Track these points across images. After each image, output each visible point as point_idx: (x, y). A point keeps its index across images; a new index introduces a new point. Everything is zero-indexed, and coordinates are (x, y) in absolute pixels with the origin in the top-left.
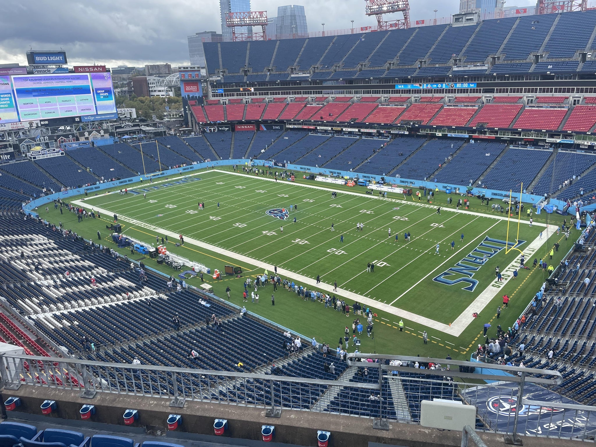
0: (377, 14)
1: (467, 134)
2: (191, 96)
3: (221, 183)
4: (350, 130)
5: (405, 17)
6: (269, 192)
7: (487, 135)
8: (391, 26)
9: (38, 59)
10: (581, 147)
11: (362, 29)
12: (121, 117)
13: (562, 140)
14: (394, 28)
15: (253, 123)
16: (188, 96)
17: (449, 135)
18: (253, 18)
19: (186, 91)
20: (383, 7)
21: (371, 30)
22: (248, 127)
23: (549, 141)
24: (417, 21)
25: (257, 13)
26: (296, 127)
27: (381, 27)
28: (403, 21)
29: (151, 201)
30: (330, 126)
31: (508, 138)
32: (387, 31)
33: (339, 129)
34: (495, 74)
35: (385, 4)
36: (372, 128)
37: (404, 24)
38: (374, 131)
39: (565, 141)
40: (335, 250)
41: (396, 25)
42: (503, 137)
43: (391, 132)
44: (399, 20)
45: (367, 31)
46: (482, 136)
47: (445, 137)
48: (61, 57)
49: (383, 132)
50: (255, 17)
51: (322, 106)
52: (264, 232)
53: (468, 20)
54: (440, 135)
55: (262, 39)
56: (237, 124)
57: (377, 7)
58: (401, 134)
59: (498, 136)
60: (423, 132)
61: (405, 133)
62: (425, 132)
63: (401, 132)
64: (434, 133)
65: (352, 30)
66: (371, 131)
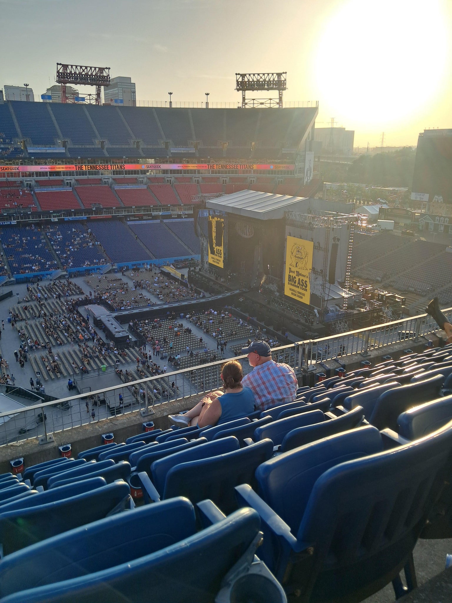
1: (83, 216)
7: (104, 215)
10: (172, 217)
13: (163, 213)
17: (66, 218)
23: (154, 214)
31: (123, 215)
34: (79, 157)
39: (165, 213)
42: (118, 215)
46: (99, 216)
47: (61, 222)
54: (56, 220)
58: (6, 224)
59: (114, 215)
60: (35, 219)
61: (12, 224)
62: (38, 219)
63: (6, 223)
64: (49, 218)
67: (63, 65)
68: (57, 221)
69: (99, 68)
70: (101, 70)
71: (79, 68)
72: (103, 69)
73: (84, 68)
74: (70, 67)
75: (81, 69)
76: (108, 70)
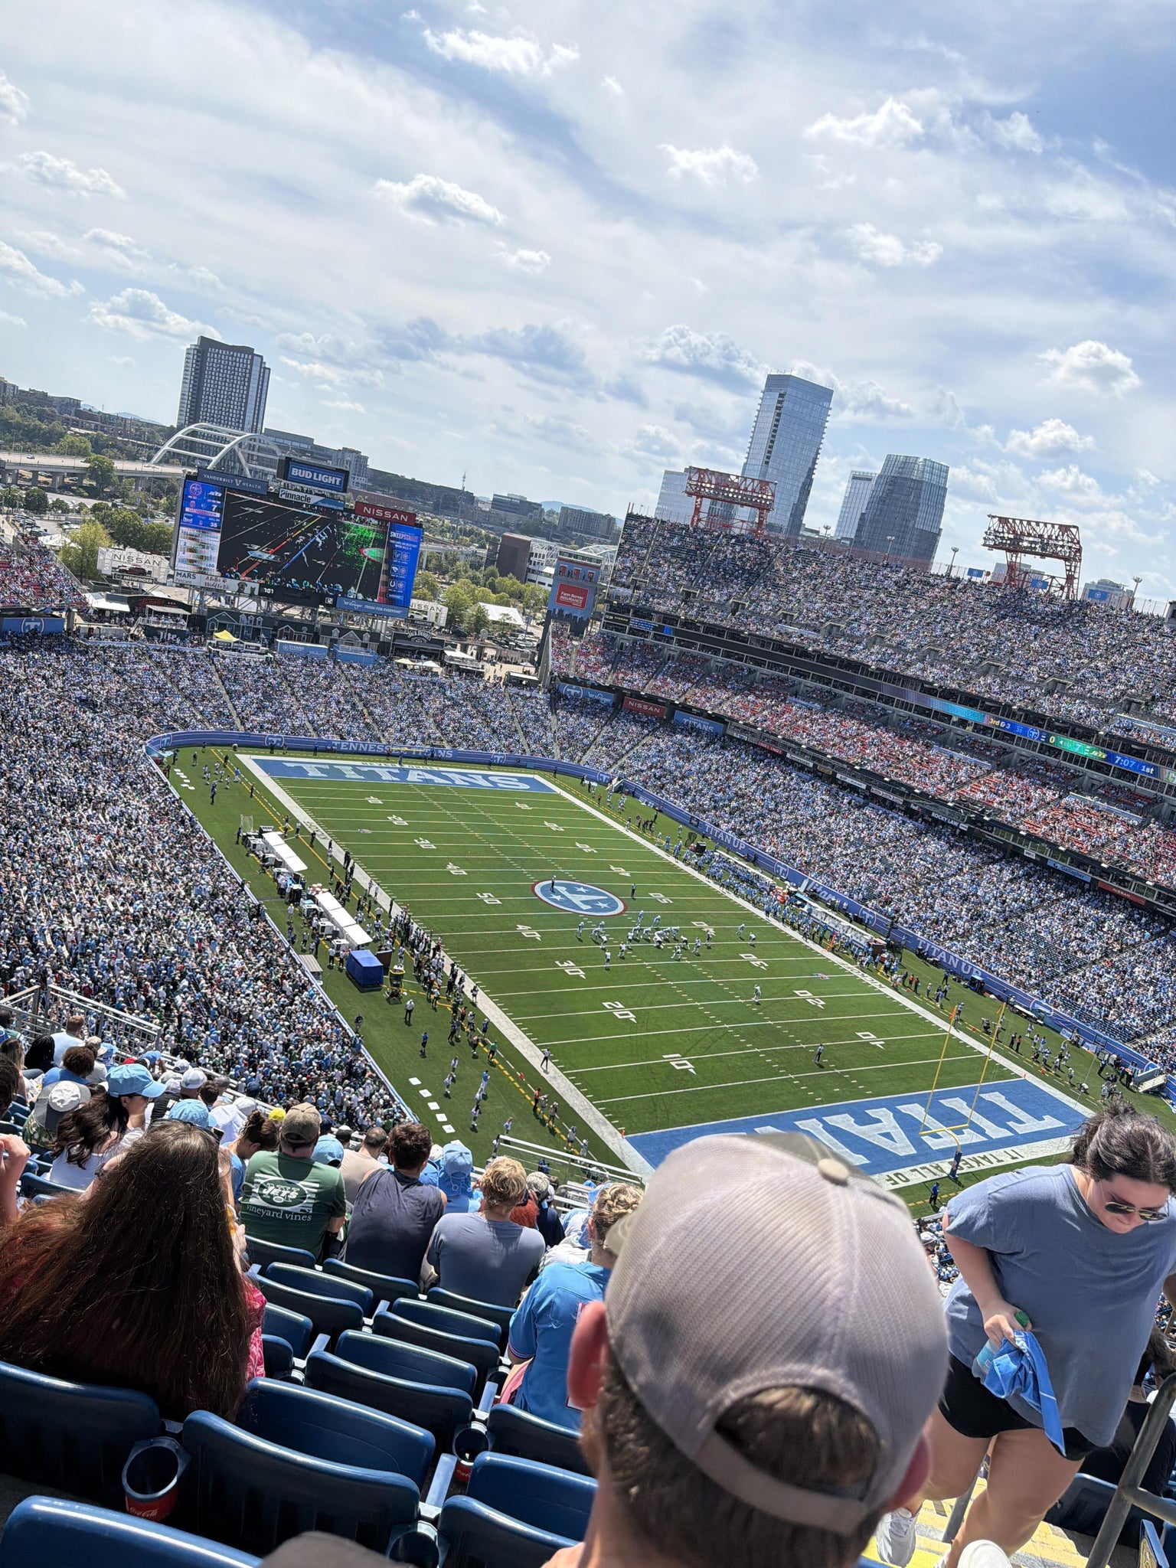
0: (1008, 550)
2: (566, 613)
3: (525, 807)
4: (849, 780)
5: (1068, 576)
6: (600, 854)
7: (1131, 891)
9: (295, 472)
11: (971, 572)
12: (416, 617)
14: (1038, 591)
15: (663, 704)
16: (561, 611)
17: (1051, 861)
18: (746, 490)
19: (558, 601)
20: (1022, 541)
21: (988, 578)
22: (651, 709)
25: (756, 482)
26: (746, 738)
27: (1012, 579)
28: (1063, 582)
29: (372, 800)
30: (813, 758)
31: (1173, 912)
33: (830, 772)
35: (1029, 535)
36: (894, 792)
37: (1062, 588)
38: (899, 800)
40: (621, 1006)
41: (1045, 584)
43: (933, 814)
44: (1053, 578)
45: (977, 580)
46: (1120, 890)
47: (1040, 864)
48: (338, 480)
49: (916, 808)
50: (750, 489)
52: (520, 927)
54: (1032, 855)
56: (631, 696)
57: (1011, 536)
58: (951, 825)
59: (1154, 901)
64: (1020, 846)
65: (951, 568)
66: (892, 797)
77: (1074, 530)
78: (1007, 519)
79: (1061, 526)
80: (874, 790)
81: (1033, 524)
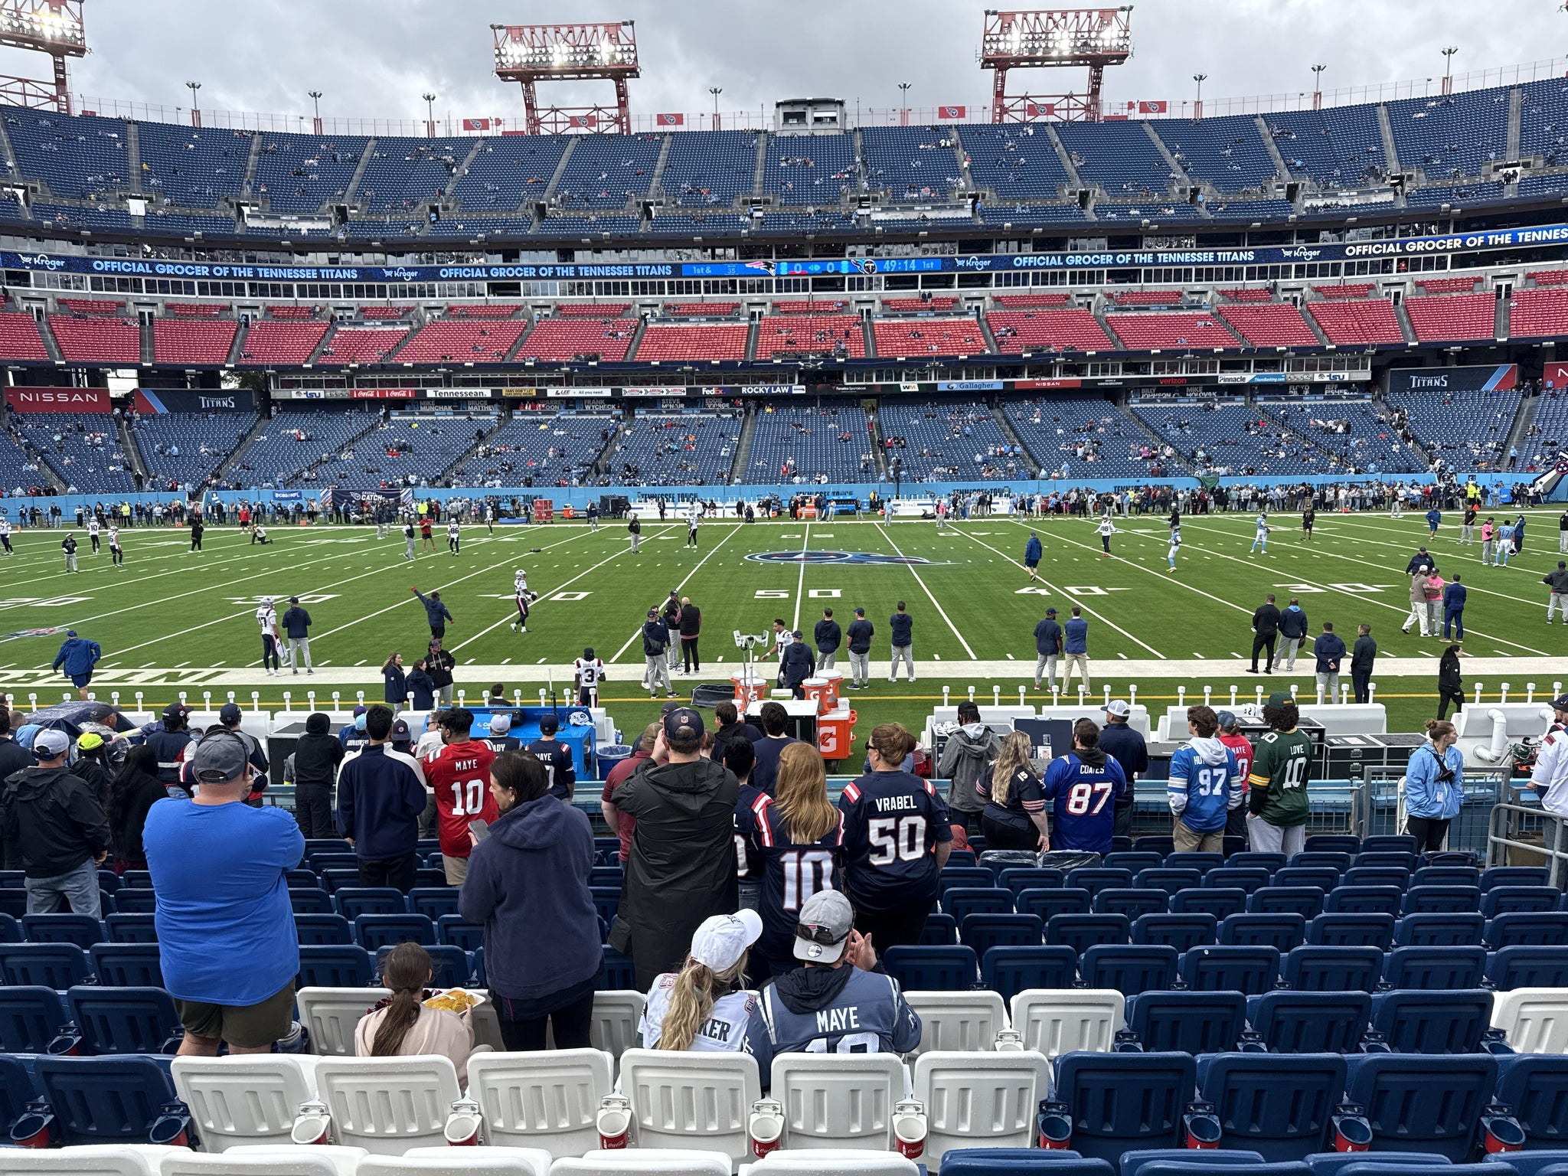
1: (995, 379)
4: (574, 392)
7: (1057, 378)
8: (574, 122)
10: (1291, 391)
11: (468, 125)
13: (1257, 376)
14: (583, 131)
17: (943, 385)
21: (501, 128)
23: (1225, 380)
24: (659, 116)
26: (321, 393)
27: (538, 122)
28: (615, 112)
30: (486, 383)
31: (1118, 380)
32: (562, 139)
33: (531, 391)
36: (670, 380)
37: (617, 121)
39: (1263, 377)
41: (592, 121)
42: (1103, 381)
43: (744, 390)
44: (600, 109)
45: (486, 133)
46: (1043, 382)
47: (928, 393)
49: (713, 392)
51: (406, 328)
53: (818, 120)
54: (913, 386)
55: (52, 107)
58: (777, 395)
59: (1089, 377)
60: (855, 383)
61: (794, 392)
62: (864, 383)
63: (778, 390)
64: (894, 383)
65: (431, 126)
66: (664, 391)
67: (1001, 15)
68: (917, 390)
69: (1102, 11)
70: (1107, 15)
71: (1043, 17)
72: (1114, 11)
73: (1057, 16)
74: (1019, 17)
75: (1050, 21)
76: (1126, 13)
77: (627, 29)
78: (520, 28)
79: (607, 26)
80: (629, 391)
81: (564, 31)
